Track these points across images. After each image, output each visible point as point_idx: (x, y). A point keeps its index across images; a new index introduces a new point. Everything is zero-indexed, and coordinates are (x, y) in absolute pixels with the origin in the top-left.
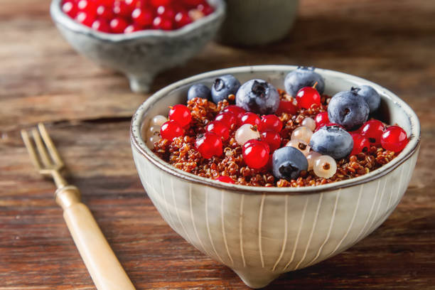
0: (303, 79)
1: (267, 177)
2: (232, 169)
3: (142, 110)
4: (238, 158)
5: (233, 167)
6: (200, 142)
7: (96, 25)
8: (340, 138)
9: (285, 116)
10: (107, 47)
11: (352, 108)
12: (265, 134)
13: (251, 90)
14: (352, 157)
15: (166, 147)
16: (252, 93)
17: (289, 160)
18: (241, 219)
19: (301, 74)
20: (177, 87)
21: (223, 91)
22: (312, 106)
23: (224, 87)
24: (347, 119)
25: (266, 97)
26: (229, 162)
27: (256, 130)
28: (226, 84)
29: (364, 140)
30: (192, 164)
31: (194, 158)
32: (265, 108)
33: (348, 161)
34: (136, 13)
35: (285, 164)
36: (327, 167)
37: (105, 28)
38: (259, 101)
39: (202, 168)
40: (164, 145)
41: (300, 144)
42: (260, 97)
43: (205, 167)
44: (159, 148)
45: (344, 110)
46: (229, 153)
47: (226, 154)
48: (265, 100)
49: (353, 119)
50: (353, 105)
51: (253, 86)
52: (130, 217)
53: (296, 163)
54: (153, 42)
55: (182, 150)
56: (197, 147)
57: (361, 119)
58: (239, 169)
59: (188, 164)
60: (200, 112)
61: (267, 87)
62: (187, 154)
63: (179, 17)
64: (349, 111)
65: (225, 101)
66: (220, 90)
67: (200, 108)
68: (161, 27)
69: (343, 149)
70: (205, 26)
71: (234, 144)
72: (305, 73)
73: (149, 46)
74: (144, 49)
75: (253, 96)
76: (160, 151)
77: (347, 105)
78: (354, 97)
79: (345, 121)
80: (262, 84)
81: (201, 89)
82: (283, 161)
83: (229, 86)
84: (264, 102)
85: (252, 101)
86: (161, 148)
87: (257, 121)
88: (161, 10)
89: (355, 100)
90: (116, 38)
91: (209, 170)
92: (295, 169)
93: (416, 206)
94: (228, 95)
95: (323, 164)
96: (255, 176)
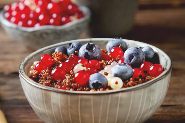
0: (115, 43)
1: (86, 89)
2: (67, 84)
3: (28, 58)
4: (72, 79)
5: (68, 83)
6: (53, 72)
7: (20, 23)
8: (125, 69)
9: (103, 61)
10: (25, 34)
11: (135, 55)
12: (89, 69)
13: (85, 48)
14: (131, 79)
15: (37, 75)
16: (86, 49)
17: (97, 79)
18: (69, 109)
19: (114, 41)
20: (50, 48)
21: (73, 49)
22: (118, 56)
23: (73, 47)
24: (132, 61)
25: (94, 51)
26: (66, 81)
27: (84, 67)
28: (74, 45)
29: (141, 72)
30: (47, 82)
31: (49, 79)
32: (92, 57)
33: (129, 81)
34: (41, 17)
35: (95, 82)
36: (117, 83)
37: (25, 25)
38: (89, 53)
39: (53, 85)
40: (36, 74)
41: (105, 72)
42: (90, 52)
43: (55, 84)
44: (33, 76)
45: (131, 57)
46: (68, 77)
47: (66, 77)
48: (93, 53)
49: (136, 61)
50: (135, 53)
51: (87, 46)
52: (26, 118)
53: (101, 81)
54: (49, 32)
55: (44, 76)
56: (52, 74)
57: (140, 61)
58: (71, 84)
59: (46, 82)
60: (57, 58)
61: (95, 46)
62: (46, 78)
63: (64, 19)
64: (134, 57)
65: (73, 54)
66: (71, 49)
67: (58, 57)
68: (54, 24)
69: (127, 75)
70: (78, 24)
71: (72, 73)
72: (116, 41)
73: (47, 34)
74: (45, 36)
75: (86, 51)
76: (33, 77)
77: (133, 54)
78: (136, 50)
79: (131, 62)
80: (92, 45)
81: (61, 49)
82: (94, 80)
83: (75, 47)
84: (92, 54)
85: (86, 53)
86: (34, 75)
87: (86, 63)
88: (54, 16)
89: (137, 51)
90: (30, 30)
91: (56, 85)
92: (100, 84)
93: (180, 114)
94: (74, 51)
95: (115, 82)
96: (80, 88)
